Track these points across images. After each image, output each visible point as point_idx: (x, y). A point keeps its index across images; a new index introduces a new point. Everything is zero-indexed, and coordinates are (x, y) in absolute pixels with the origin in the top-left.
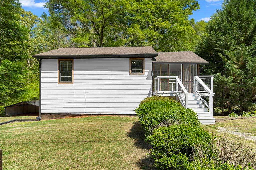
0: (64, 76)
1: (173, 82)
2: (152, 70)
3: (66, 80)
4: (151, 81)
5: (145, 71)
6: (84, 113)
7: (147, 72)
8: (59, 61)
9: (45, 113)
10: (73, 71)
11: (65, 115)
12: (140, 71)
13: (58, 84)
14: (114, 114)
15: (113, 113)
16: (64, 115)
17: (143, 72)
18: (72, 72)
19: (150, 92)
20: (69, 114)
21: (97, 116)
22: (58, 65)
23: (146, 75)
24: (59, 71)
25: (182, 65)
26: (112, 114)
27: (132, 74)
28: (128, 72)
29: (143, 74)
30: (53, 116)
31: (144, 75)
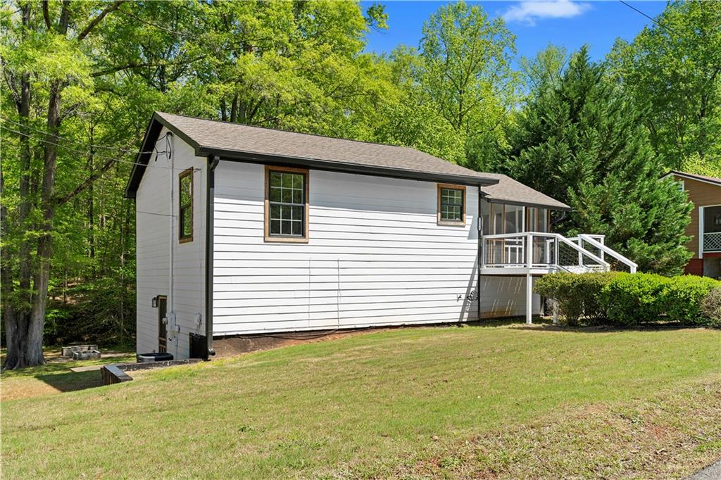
0: (281, 220)
1: (509, 247)
2: (479, 216)
3: (286, 230)
4: (477, 241)
5: (467, 217)
6: (337, 328)
7: (470, 219)
8: (269, 173)
9: (223, 334)
10: (307, 204)
11: (283, 335)
12: (456, 216)
13: (265, 242)
14: (406, 324)
15: (403, 323)
16: (279, 337)
17: (462, 220)
18: (303, 208)
19: (474, 269)
20: (296, 332)
21: (368, 333)
22: (266, 184)
23: (468, 228)
24: (267, 201)
25: (524, 207)
26: (402, 326)
27: (443, 223)
28: (434, 218)
29: (461, 224)
30: (249, 342)
31: (464, 227)
